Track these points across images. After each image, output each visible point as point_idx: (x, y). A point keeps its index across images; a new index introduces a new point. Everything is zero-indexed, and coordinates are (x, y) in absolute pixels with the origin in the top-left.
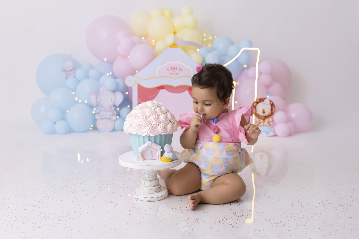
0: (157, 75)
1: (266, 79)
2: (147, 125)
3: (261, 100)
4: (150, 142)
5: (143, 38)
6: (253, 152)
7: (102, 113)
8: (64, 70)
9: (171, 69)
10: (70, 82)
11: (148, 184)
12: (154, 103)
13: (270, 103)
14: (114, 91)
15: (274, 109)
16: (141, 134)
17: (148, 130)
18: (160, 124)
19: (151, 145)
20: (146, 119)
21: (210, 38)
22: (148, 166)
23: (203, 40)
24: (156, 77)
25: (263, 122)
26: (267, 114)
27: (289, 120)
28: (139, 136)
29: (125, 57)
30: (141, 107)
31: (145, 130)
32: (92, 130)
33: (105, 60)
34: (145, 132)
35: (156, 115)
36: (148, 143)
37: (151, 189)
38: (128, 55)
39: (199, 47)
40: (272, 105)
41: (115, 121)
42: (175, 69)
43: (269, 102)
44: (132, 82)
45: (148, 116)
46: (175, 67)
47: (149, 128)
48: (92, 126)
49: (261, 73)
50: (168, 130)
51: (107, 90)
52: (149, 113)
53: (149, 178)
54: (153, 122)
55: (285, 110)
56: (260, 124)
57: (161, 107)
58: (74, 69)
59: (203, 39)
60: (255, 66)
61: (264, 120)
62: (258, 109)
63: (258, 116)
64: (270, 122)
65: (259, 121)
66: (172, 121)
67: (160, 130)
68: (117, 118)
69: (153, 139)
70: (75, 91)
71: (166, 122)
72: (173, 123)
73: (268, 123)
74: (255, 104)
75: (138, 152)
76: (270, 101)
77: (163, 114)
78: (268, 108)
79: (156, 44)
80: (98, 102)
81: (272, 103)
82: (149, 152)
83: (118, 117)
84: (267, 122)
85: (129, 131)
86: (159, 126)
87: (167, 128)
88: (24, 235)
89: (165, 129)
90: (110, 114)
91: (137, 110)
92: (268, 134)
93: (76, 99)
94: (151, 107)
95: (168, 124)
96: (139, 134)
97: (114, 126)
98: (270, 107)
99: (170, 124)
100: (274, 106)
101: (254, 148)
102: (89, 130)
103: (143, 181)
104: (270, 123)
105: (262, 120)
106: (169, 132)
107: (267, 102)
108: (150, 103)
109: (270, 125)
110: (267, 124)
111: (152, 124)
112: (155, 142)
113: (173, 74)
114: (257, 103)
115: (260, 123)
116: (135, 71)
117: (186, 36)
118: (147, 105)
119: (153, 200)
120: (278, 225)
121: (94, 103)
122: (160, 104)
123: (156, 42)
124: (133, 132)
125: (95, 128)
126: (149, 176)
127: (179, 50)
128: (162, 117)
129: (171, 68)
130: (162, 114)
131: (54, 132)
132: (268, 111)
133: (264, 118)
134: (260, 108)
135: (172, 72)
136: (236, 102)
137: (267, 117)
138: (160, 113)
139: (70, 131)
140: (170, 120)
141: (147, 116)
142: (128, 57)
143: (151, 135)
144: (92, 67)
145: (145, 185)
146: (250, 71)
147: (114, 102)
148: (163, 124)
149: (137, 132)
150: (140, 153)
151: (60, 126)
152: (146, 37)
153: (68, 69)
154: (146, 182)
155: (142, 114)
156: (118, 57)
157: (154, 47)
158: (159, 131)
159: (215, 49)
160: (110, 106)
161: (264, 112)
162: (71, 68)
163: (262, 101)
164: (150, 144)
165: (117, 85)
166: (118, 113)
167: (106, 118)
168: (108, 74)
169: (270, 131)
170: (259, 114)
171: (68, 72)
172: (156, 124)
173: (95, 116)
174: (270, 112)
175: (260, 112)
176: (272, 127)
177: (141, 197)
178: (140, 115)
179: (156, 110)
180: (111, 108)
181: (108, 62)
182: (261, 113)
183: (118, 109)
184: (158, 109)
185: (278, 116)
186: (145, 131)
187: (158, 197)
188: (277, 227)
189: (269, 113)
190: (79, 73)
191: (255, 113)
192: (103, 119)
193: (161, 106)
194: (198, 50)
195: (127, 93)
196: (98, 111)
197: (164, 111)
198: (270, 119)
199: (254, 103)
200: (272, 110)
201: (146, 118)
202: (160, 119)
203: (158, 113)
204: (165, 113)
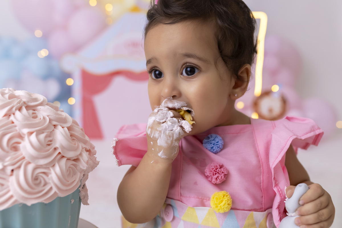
12: (12, 97)
14: (46, 77)
18: (19, 167)
40: (284, 101)
50: (51, 189)
55: (300, 107)
57: (39, 107)
62: (262, 107)
66: (71, 154)
67: (15, 190)
71: (43, 162)
72: (75, 160)
86: (13, 179)
89: (37, 185)
95: (54, 166)
99: (57, 168)
106: (52, 193)
122: (36, 100)
128: (29, 145)
130: (31, 133)
132: (277, 109)
134: (265, 105)
138: (25, 131)
140: (59, 150)
144: (16, 43)
148: (30, 167)
158: (11, 197)
161: (271, 111)
175: (264, 111)
179: (12, 118)
182: (266, 113)
184: (19, 117)
189: (278, 113)
193: (41, 104)
200: (283, 108)
202: (18, 153)
203: (17, 128)
204: (45, 129)
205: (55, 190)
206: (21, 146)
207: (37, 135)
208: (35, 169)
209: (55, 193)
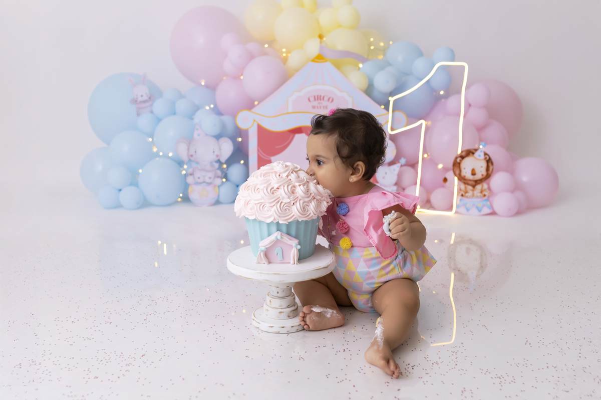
0: (290, 110)
1: (478, 115)
2: (274, 203)
3: (469, 153)
4: (280, 233)
5: (266, 46)
6: (455, 242)
7: (198, 174)
8: (134, 101)
9: (315, 100)
10: (144, 121)
11: (277, 303)
12: (286, 166)
13: (486, 158)
14: (218, 137)
15: (491, 168)
16: (263, 220)
17: (274, 213)
18: (296, 202)
19: (282, 238)
20: (273, 193)
21: (382, 44)
22: (275, 274)
23: (369, 49)
24: (288, 113)
25: (473, 191)
26: (478, 176)
27: (517, 187)
28: (260, 222)
29: (236, 78)
30: (265, 172)
31: (270, 213)
32: (180, 202)
33: (203, 84)
34: (270, 217)
35: (290, 187)
36: (276, 235)
37: (281, 312)
38: (242, 75)
39: (364, 60)
41: (219, 187)
42: (320, 100)
43: (482, 157)
44: (247, 121)
45: (275, 188)
46: (320, 96)
47: (277, 210)
48: (181, 195)
49: (470, 105)
50: (310, 213)
51: (206, 135)
52: (278, 183)
53: (278, 293)
54: (283, 198)
55: (511, 171)
56: (467, 194)
57: (299, 172)
58: (151, 99)
59: (370, 46)
60: (459, 92)
61: (474, 187)
62: (464, 169)
63: (463, 181)
64: (485, 190)
65: (466, 188)
66: (319, 197)
67: (295, 212)
68: (223, 182)
69: (284, 229)
70: (152, 136)
71: (307, 200)
72: (319, 201)
73: (481, 192)
74: (458, 160)
75: (259, 249)
76: (485, 154)
77: (302, 186)
78: (482, 167)
79: (289, 55)
80: (192, 156)
81: (488, 158)
82: (278, 250)
83: (224, 180)
84: (479, 191)
85: (243, 214)
86: (294, 207)
87: (309, 209)
88: (71, 392)
89: (305, 211)
90: (211, 175)
91: (257, 178)
92: (480, 211)
93: (155, 150)
94: (280, 173)
95: (311, 202)
96: (260, 218)
97: (219, 196)
98: (484, 164)
99: (313, 203)
100: (492, 164)
101: (455, 237)
102: (176, 202)
103: (268, 299)
104: (484, 193)
105: (470, 188)
107: (480, 156)
108: (280, 165)
109: (485, 195)
110: (479, 194)
111: (282, 202)
112: (288, 234)
113: (318, 108)
114: (462, 157)
115: (466, 192)
116: (254, 102)
117: (341, 41)
118: (275, 168)
119: (285, 331)
120: (502, 380)
121: (184, 157)
122: (297, 168)
123: (288, 52)
124: (250, 215)
125: (186, 199)
126: (278, 290)
127: (328, 66)
128: (300, 191)
129: (315, 97)
130: (300, 185)
131: (119, 206)
132: (481, 172)
133: (473, 183)
134: (467, 165)
135: (316, 103)
136: (426, 156)
137: (478, 182)
138: (297, 184)
139: (145, 204)
140: (313, 195)
141: (273, 188)
142: (242, 77)
143: (281, 222)
144: (181, 96)
145: (270, 304)
146: (451, 102)
147: (217, 156)
148: (301, 202)
149: (256, 216)
150: (262, 251)
151: (128, 196)
152: (271, 43)
153: (140, 99)
154: (273, 300)
155: (266, 185)
156: (225, 78)
157: (285, 61)
158: (294, 215)
159: (390, 65)
160: (211, 163)
161: (473, 174)
162: (145, 98)
163: (471, 154)
164: (279, 237)
165: (224, 126)
166: (224, 174)
167: (204, 182)
168: (207, 108)
169: (484, 206)
170: (465, 176)
171: (141, 105)
172: (289, 202)
173: (185, 179)
174: (484, 173)
175: (467, 172)
176: (488, 200)
177: (264, 326)
178: (262, 187)
179: (290, 177)
180: (212, 166)
181: (206, 86)
182: (469, 176)
183: (225, 166)
184: (293, 176)
185: (499, 180)
186: (270, 215)
187: (292, 327)
188: (502, 384)
189: (482, 175)
190: (159, 106)
191: (458, 175)
192: (200, 183)
193: (299, 170)
194: (361, 66)
195: (240, 139)
196: (190, 171)
197: (304, 179)
198: (485, 186)
199: (456, 158)
200: (488, 169)
201: (273, 191)
202: (296, 195)
203: (293, 182)
204: (305, 183)
205: (312, 214)
206: (296, 191)
207: (303, 186)
208: (303, 203)
209: (312, 216)
